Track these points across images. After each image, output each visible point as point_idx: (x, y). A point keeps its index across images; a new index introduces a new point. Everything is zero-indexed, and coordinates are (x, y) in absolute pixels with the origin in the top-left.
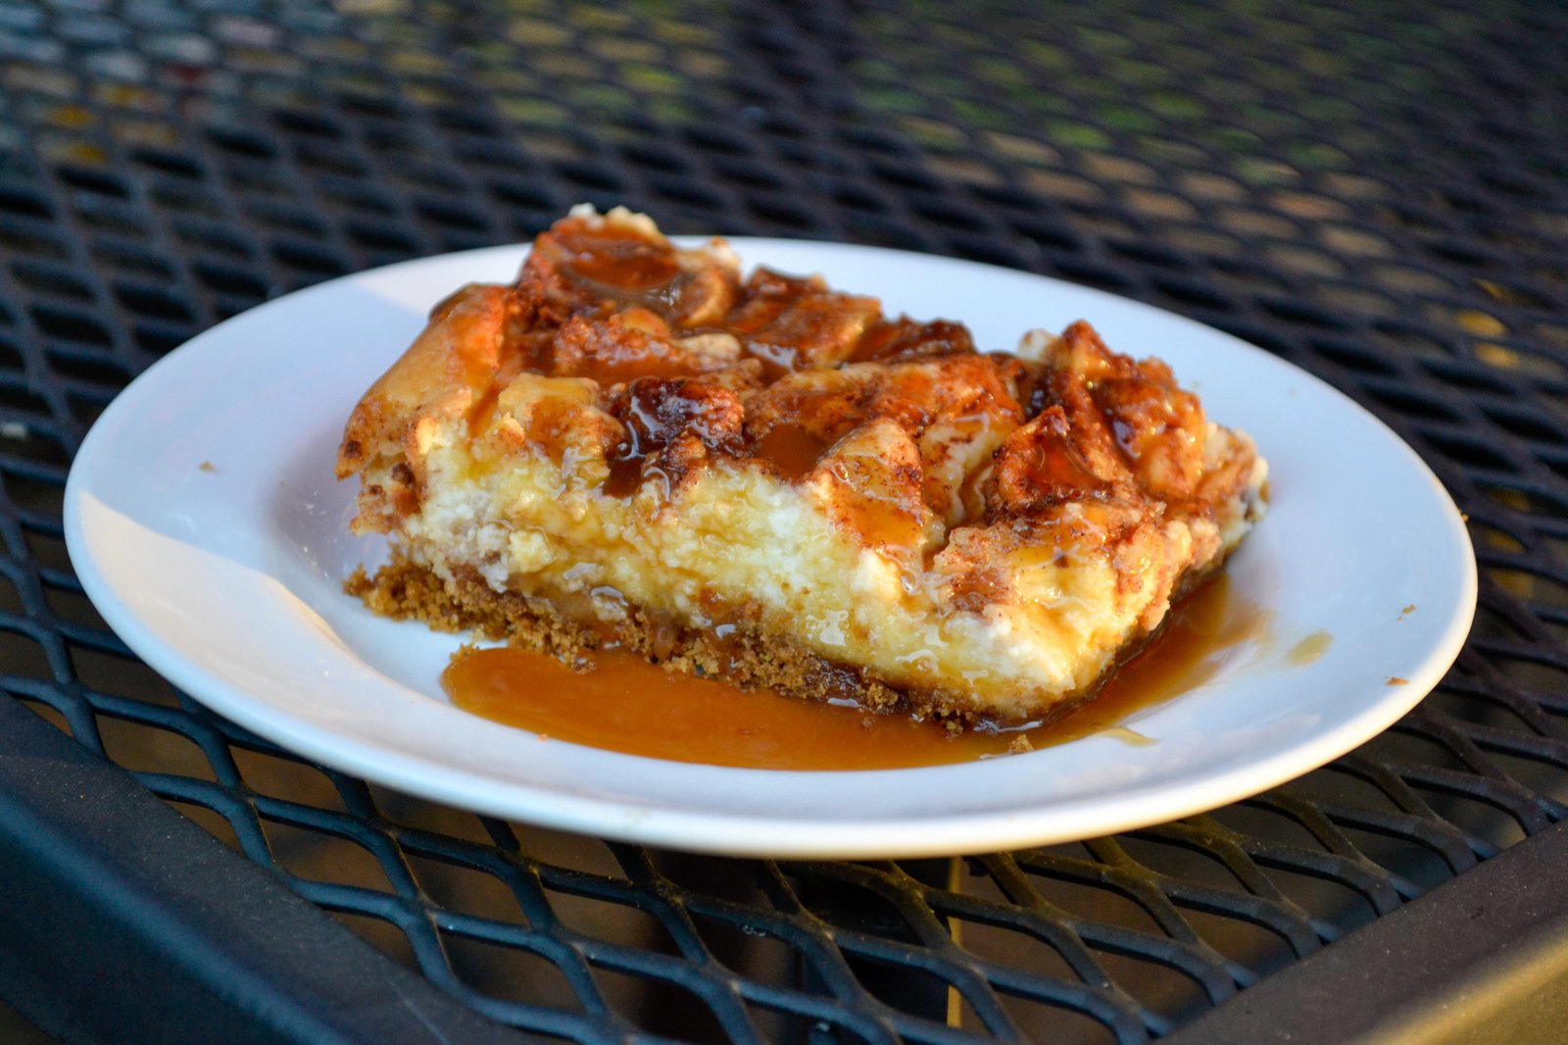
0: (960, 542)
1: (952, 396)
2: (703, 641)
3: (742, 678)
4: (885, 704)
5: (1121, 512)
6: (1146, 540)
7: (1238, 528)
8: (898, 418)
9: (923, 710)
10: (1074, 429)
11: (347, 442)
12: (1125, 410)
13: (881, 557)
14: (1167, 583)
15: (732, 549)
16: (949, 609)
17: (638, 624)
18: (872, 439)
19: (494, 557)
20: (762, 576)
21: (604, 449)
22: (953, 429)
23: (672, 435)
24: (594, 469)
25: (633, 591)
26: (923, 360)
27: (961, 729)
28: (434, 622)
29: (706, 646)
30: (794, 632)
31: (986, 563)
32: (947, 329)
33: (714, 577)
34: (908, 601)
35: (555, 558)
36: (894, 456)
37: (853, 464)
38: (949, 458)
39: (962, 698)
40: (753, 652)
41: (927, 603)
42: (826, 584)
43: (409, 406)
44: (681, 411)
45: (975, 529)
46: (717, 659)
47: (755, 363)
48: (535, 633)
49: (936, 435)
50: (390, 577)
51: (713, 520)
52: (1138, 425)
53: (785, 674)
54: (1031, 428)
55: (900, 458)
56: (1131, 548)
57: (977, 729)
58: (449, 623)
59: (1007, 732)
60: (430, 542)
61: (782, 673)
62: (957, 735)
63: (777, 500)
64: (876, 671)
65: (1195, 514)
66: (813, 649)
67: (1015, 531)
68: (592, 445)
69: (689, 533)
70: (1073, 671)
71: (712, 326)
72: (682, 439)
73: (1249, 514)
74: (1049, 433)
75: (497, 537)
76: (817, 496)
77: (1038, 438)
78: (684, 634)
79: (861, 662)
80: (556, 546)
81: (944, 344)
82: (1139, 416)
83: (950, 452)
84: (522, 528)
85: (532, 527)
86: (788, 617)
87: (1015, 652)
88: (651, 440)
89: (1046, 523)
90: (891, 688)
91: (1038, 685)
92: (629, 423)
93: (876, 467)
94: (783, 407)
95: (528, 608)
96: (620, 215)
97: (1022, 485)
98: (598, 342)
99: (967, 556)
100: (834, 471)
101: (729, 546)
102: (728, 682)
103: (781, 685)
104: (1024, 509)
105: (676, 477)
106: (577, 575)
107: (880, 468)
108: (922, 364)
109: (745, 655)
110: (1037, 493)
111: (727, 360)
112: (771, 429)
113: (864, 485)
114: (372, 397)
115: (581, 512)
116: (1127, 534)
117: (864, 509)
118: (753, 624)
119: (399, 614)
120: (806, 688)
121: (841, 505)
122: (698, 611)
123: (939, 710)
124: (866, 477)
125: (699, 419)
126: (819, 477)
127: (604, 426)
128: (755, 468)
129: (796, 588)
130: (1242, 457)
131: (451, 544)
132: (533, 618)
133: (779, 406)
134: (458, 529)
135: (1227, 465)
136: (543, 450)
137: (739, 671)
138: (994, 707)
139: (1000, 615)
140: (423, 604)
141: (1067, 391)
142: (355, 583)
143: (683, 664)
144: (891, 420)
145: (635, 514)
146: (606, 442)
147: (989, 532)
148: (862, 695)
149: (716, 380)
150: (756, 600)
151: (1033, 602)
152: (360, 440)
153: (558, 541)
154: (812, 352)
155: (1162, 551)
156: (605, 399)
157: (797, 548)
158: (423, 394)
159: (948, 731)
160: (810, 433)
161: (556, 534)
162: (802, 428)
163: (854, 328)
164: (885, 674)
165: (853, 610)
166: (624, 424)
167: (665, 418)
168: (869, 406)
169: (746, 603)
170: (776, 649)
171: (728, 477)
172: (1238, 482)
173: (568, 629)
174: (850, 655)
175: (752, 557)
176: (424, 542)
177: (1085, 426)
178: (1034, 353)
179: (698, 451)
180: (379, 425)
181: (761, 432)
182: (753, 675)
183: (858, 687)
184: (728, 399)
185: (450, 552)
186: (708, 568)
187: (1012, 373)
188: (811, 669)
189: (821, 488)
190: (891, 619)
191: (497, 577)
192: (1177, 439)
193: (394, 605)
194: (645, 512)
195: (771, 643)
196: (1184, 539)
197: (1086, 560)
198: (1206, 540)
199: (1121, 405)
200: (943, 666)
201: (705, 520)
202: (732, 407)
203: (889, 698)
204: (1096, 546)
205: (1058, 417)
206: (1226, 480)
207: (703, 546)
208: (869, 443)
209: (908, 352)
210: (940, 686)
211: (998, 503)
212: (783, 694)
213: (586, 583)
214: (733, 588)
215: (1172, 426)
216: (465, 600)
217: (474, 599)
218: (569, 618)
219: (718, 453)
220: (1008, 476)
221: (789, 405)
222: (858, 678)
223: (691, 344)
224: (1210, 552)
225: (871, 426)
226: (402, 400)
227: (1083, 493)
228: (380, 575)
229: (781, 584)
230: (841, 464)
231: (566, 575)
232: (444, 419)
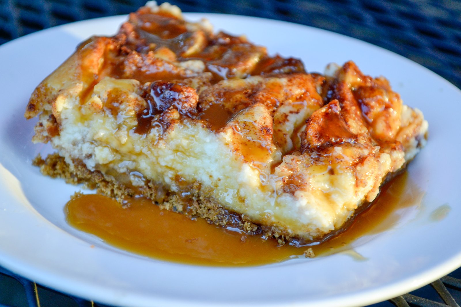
0: (287, 161)
1: (291, 93)
2: (176, 197)
3: (192, 213)
4: (251, 231)
5: (359, 150)
6: (370, 164)
7: (414, 151)
8: (265, 103)
9: (267, 234)
10: (343, 110)
11: (30, 104)
12: (367, 100)
13: (251, 167)
14: (379, 181)
15: (188, 159)
16: (280, 192)
17: (149, 188)
18: (251, 114)
19: (89, 156)
20: (201, 171)
21: (136, 113)
22: (291, 107)
23: (166, 107)
24: (131, 122)
25: (147, 174)
26: (280, 76)
27: (284, 243)
28: (67, 180)
29: (178, 199)
30: (214, 196)
31: (298, 172)
32: (294, 62)
33: (181, 170)
34: (262, 187)
35: (115, 158)
36: (260, 122)
37: (242, 125)
38: (288, 120)
39: (284, 230)
40: (197, 203)
41: (271, 188)
42: (228, 177)
43: (56, 89)
44: (171, 97)
45: (294, 156)
46: (182, 205)
47: (209, 74)
48: (107, 188)
49: (284, 110)
50: (51, 159)
51: (180, 147)
52: (372, 107)
53: (210, 214)
54: (324, 110)
55: (263, 123)
56: (363, 167)
57: (290, 244)
58: (73, 181)
59: (304, 246)
60: (64, 149)
61: (208, 213)
62: (282, 245)
63: (208, 139)
64: (247, 216)
65: (394, 149)
66: (221, 204)
67: (312, 158)
68: (130, 111)
69: (170, 152)
70: (333, 222)
71: (195, 57)
72: (169, 110)
73: (419, 145)
74: (332, 112)
75: (91, 148)
76: (225, 139)
77: (326, 114)
78: (168, 193)
79: (241, 212)
80: (115, 153)
81: (292, 68)
82: (373, 103)
83: (289, 118)
84: (101, 145)
85: (105, 145)
86: (212, 190)
87: (307, 213)
88: (157, 109)
89: (325, 155)
90: (254, 224)
91: (317, 227)
92: (149, 101)
93: (252, 126)
94: (217, 96)
95: (104, 178)
96: (166, 7)
97: (316, 137)
98: (143, 63)
99: (290, 168)
100: (234, 127)
101: (188, 158)
102: (186, 216)
103: (208, 218)
104: (317, 148)
105: (165, 127)
106: (123, 166)
107: (254, 127)
108: (280, 78)
109: (194, 204)
110: (322, 141)
111: (198, 73)
112: (210, 106)
113: (247, 134)
114: (41, 85)
115: (124, 140)
116: (362, 160)
117: (246, 145)
118: (197, 191)
119: (54, 176)
120: (218, 221)
121: (236, 143)
122: (174, 184)
123: (274, 234)
124: (248, 131)
125: (178, 101)
126: (227, 130)
127: (137, 102)
128: (200, 124)
129: (215, 177)
130: (417, 121)
131: (72, 150)
132: (106, 183)
133: (215, 95)
134: (75, 143)
135: (410, 124)
136: (110, 112)
137: (191, 211)
138: (298, 235)
139: (302, 196)
140: (64, 172)
141: (342, 92)
142: (36, 161)
143: (167, 206)
144: (262, 105)
145: (147, 142)
146: (137, 109)
147: (301, 158)
148: (242, 226)
149: (191, 82)
150: (198, 181)
151: (318, 189)
152: (35, 104)
153: (116, 151)
154: (235, 70)
155: (377, 168)
156: (141, 89)
157: (216, 160)
158: (63, 84)
159: (279, 243)
160: (227, 109)
161: (115, 148)
162: (223, 106)
163: (254, 60)
164: (251, 218)
165: (239, 189)
166: (146, 101)
167: (164, 100)
168: (254, 97)
169: (194, 182)
170: (207, 203)
171: (188, 128)
172: (414, 131)
173: (121, 188)
174: (237, 209)
175: (198, 163)
176: (61, 148)
177: (348, 108)
178: (331, 73)
179: (176, 115)
180: (44, 97)
181: (206, 107)
182: (197, 213)
183: (240, 222)
184: (192, 92)
185: (72, 153)
186: (178, 167)
187: (320, 82)
188: (220, 213)
189: (227, 135)
190: (255, 195)
191: (91, 164)
192: (389, 113)
193: (52, 172)
194: (152, 141)
195: (204, 201)
196: (387, 162)
197: (342, 172)
198: (398, 160)
199: (365, 98)
200: (276, 217)
201: (177, 146)
202: (193, 96)
203: (253, 228)
204: (347, 166)
205: (336, 105)
206: (409, 131)
207: (176, 157)
208: (250, 116)
209: (276, 71)
210: (275, 225)
211: (305, 144)
212: (209, 222)
213: (128, 169)
214: (189, 176)
215: (387, 107)
216: (79, 173)
217: (81, 173)
218: (121, 183)
219: (185, 117)
220: (311, 133)
221: (219, 95)
222: (240, 218)
223: (184, 65)
224: (399, 166)
225: (252, 107)
226: (54, 87)
227: (344, 140)
228: (47, 158)
229: (209, 175)
230: (237, 124)
231: (119, 165)
232: (69, 96)
